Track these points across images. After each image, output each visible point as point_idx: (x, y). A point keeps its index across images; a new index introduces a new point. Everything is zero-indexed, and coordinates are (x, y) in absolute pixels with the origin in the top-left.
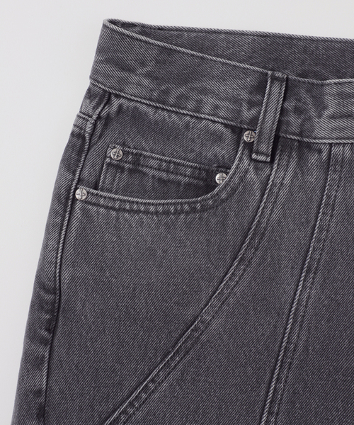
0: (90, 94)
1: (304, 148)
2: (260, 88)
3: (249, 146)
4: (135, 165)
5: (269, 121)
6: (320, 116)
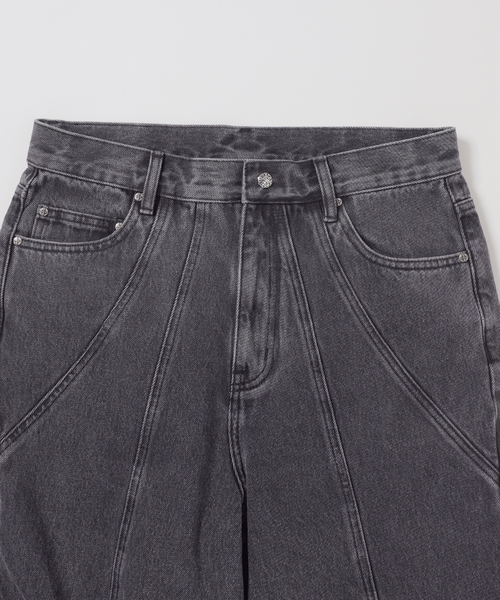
0: (27, 172)
1: (178, 204)
2: (145, 162)
3: (138, 203)
4: (57, 219)
5: (152, 184)
6: (188, 182)
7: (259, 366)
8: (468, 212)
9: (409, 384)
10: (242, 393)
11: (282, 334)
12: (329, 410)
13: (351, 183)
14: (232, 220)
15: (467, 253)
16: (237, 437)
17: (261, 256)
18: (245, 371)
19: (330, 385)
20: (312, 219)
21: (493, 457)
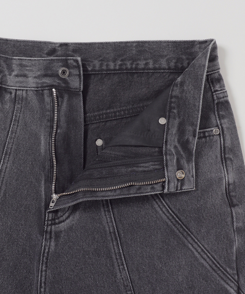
6: (10, 75)
8: (222, 99)
9: (173, 220)
10: (53, 227)
12: (116, 239)
15: (219, 128)
16: (47, 259)
19: (117, 220)
21: (233, 274)
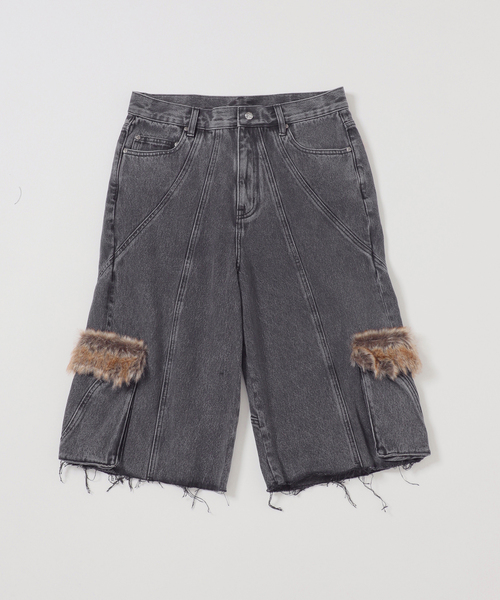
0: (128, 118)
1: (206, 132)
2: (190, 112)
3: (186, 132)
4: (145, 142)
5: (193, 123)
7: (250, 207)
8: (351, 127)
9: (325, 210)
10: (242, 220)
11: (261, 190)
12: (286, 225)
13: (293, 118)
14: (233, 136)
15: (350, 147)
16: (240, 241)
17: (249, 152)
18: (243, 209)
19: (286, 213)
20: (273, 134)
21: (368, 244)
